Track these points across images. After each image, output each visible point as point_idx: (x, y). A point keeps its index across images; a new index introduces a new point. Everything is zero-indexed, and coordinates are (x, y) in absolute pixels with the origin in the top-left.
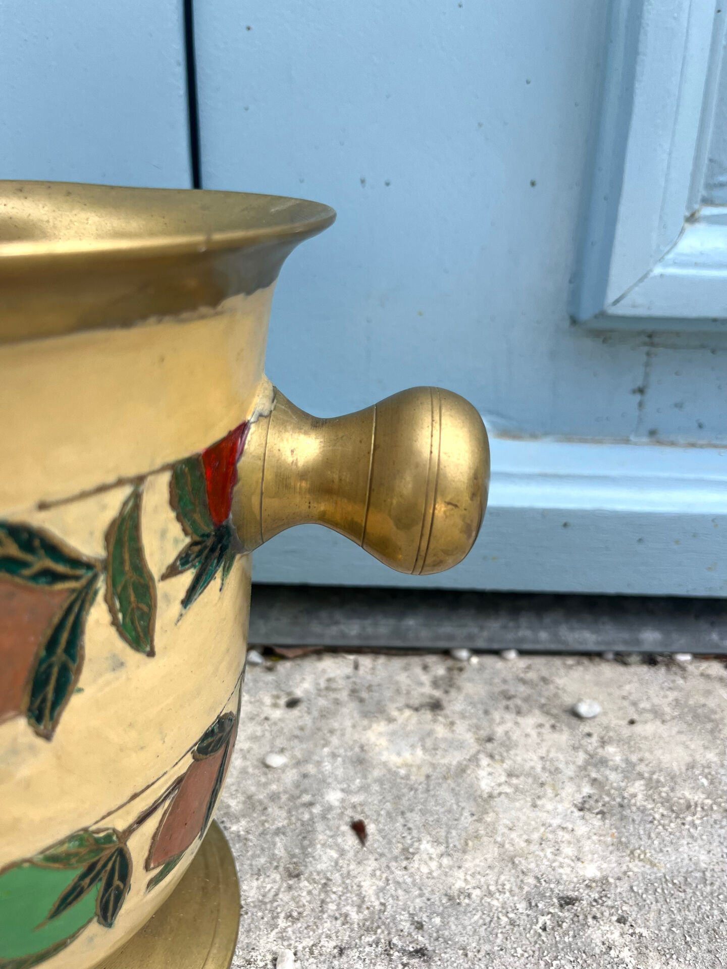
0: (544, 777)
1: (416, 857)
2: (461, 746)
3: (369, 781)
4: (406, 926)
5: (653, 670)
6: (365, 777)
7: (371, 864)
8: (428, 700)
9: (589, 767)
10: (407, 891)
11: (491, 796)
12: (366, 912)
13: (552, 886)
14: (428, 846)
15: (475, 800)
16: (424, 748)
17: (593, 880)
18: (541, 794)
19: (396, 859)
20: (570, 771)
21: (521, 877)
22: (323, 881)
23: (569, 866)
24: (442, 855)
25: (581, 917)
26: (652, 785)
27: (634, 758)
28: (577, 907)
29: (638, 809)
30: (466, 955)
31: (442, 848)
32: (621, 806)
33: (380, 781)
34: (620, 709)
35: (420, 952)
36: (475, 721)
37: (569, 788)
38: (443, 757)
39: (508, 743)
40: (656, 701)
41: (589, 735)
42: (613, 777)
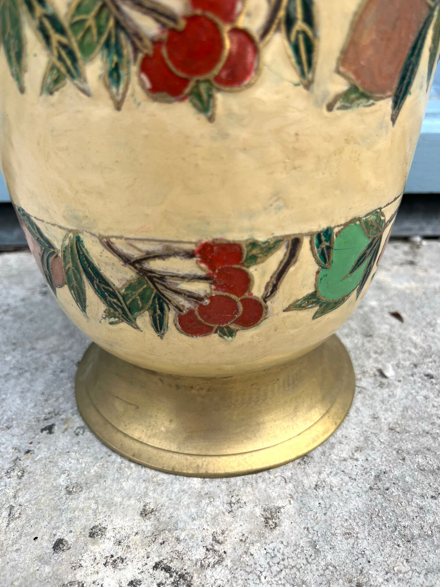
3: (390, 296)
6: (386, 294)
8: (406, 261)
16: (415, 281)
22: (387, 337)
33: (397, 296)
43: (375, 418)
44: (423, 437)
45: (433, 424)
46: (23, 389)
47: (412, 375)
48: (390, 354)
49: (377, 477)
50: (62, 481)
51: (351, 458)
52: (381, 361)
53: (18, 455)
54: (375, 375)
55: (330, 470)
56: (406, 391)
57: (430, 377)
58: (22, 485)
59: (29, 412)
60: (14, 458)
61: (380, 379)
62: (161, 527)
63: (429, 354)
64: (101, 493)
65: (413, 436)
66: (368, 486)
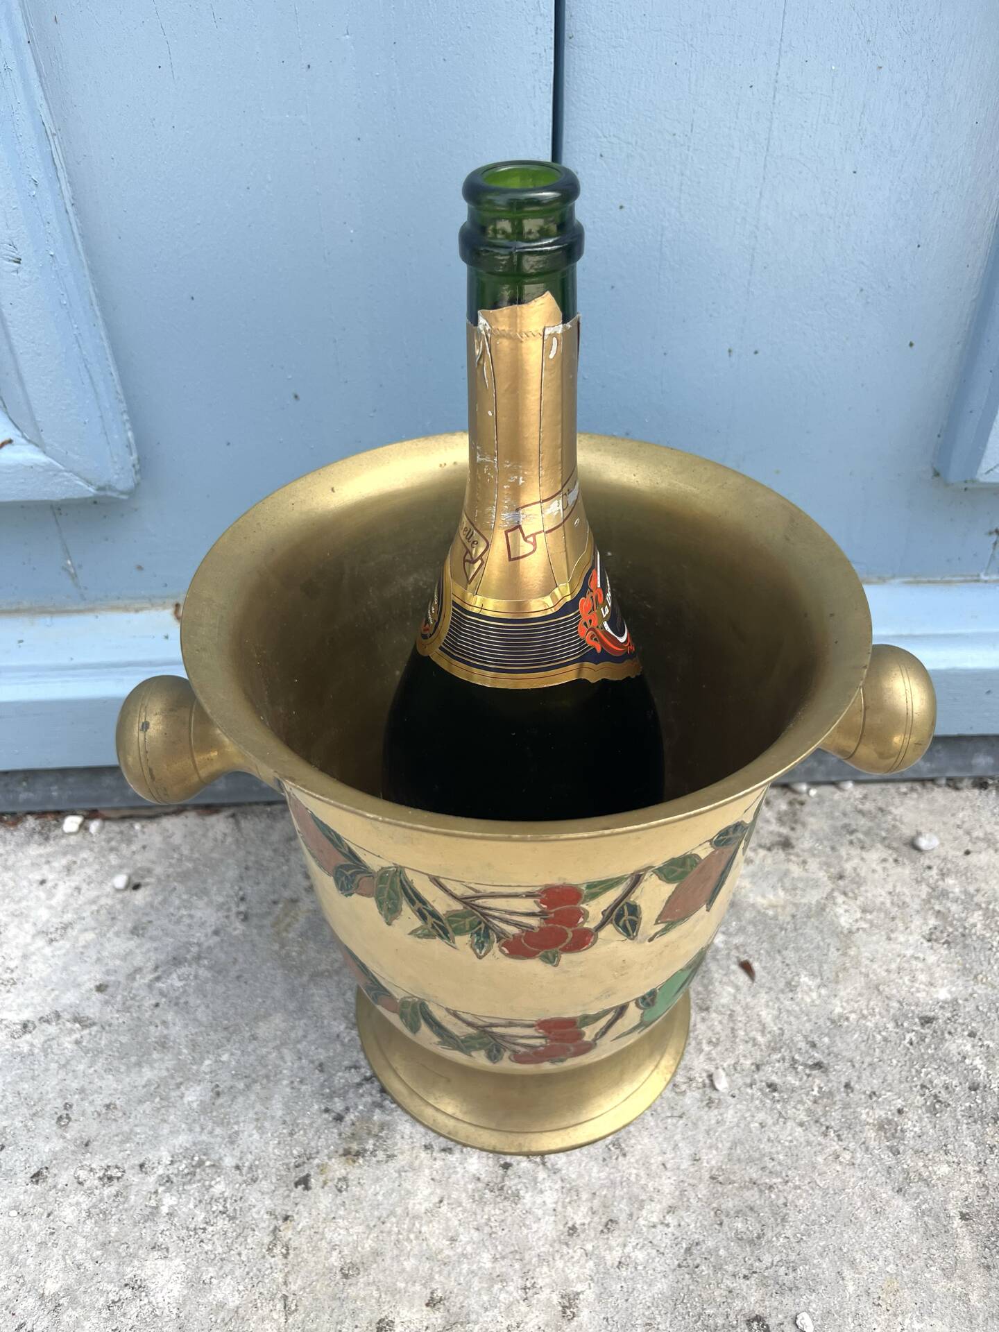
0: (895, 911)
1: (799, 989)
2: (816, 884)
3: (743, 923)
4: (802, 1045)
5: (984, 792)
6: (739, 919)
7: (764, 998)
8: (778, 839)
9: (932, 901)
10: (797, 1018)
11: (850, 932)
12: (769, 1036)
13: (913, 1008)
14: (806, 979)
15: (838, 936)
16: (784, 889)
17: (945, 1002)
18: (893, 928)
19: (782, 991)
20: (916, 905)
21: (887, 1002)
22: (729, 1012)
23: (924, 990)
24: (819, 987)
25: (939, 1033)
26: (989, 915)
27: (971, 889)
28: (934, 1025)
29: (978, 937)
30: (854, 1066)
31: (818, 980)
32: (963, 935)
33: (753, 922)
34: (956, 839)
35: (818, 1065)
36: (824, 859)
37: (917, 921)
38: (803, 896)
39: (857, 879)
40: (988, 829)
41: (930, 868)
42: (954, 908)
43: (696, 1160)
44: (748, 1189)
45: (763, 1169)
46: (256, 1113)
47: (751, 1086)
48: (728, 1045)
49: (688, 1250)
50: (335, 1260)
51: (662, 1223)
52: (714, 1060)
53: (275, 1222)
54: (704, 1086)
55: (637, 1241)
56: (738, 1115)
57: (772, 1087)
58: (289, 1266)
59: (274, 1154)
60: (272, 1228)
61: (708, 1090)
62: (452, 1320)
63: (778, 1046)
64: (381, 1277)
65: (737, 1189)
66: (677, 1263)
